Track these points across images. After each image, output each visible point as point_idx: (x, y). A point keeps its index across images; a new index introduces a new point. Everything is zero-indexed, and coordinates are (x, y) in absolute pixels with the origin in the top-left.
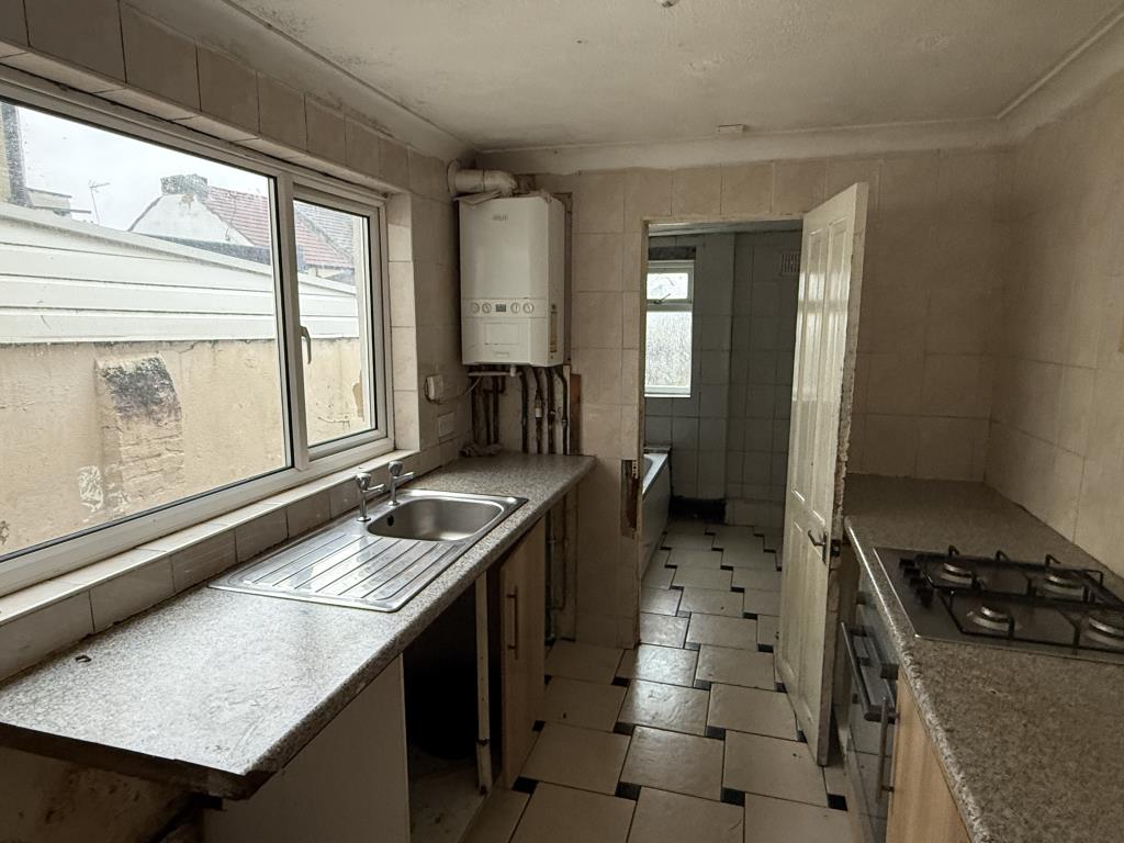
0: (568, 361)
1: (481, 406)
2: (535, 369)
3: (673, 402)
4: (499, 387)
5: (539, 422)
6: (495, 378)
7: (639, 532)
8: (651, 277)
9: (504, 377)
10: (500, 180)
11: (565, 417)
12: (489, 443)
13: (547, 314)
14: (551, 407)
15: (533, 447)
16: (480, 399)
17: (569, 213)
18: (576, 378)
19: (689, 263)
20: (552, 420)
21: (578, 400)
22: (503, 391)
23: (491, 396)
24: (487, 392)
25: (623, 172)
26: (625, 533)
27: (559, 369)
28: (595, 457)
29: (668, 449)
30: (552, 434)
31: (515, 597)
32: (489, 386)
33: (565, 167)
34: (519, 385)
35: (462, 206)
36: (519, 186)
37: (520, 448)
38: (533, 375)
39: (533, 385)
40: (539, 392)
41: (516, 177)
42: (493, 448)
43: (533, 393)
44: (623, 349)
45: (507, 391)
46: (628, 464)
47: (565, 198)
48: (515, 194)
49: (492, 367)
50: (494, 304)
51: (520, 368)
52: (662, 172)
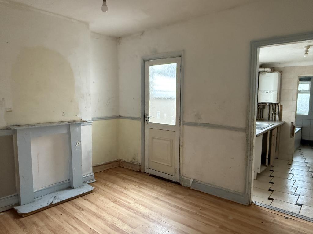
0: (280, 102)
1: (259, 111)
2: (272, 103)
3: (303, 116)
4: (264, 108)
5: (272, 114)
6: (263, 106)
7: (294, 137)
8: (299, 85)
9: (265, 105)
10: (268, 69)
11: (278, 113)
12: (261, 118)
13: (277, 93)
14: (275, 111)
15: (271, 119)
16: (259, 110)
17: (281, 74)
18: (281, 106)
19: (309, 82)
20: (275, 114)
21: (281, 110)
22: (265, 108)
23: (262, 109)
24: (261, 108)
25: (294, 67)
26: (291, 137)
27: (278, 104)
28: (285, 121)
29: (301, 127)
30: (275, 117)
31: (274, 136)
32: (262, 107)
33: (281, 66)
34: (268, 107)
35: (260, 74)
36: (272, 70)
37: (268, 119)
38: (272, 105)
39: (271, 107)
40: (273, 108)
41: (271, 69)
42: (262, 119)
43: (271, 109)
44: (292, 100)
45: (266, 108)
46: (292, 123)
47: (281, 72)
48: (271, 72)
49: (263, 103)
50: (266, 92)
51: (269, 103)
52: (303, 66)
